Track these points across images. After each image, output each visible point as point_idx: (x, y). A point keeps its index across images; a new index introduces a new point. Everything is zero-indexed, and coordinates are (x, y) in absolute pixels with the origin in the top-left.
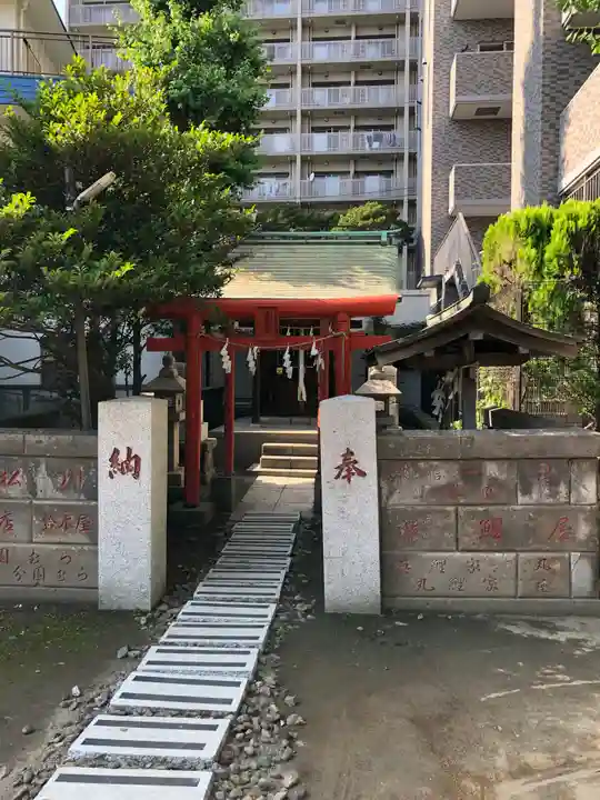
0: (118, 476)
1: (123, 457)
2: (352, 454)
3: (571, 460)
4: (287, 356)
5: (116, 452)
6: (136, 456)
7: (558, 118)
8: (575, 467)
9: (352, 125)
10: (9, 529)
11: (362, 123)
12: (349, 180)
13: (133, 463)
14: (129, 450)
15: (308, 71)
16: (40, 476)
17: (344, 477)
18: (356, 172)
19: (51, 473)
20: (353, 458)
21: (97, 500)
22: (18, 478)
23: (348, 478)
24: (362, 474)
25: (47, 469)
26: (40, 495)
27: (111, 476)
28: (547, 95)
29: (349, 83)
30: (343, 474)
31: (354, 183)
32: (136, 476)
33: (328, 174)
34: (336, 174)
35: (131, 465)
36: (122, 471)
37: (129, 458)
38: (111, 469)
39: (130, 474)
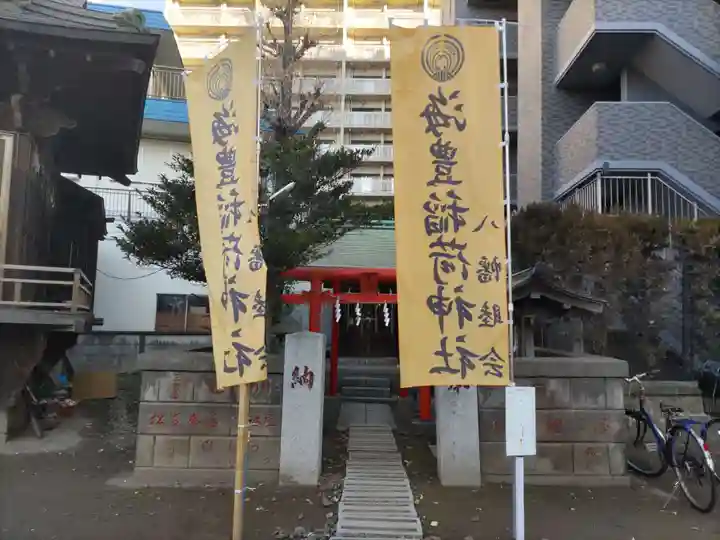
0: (297, 386)
1: (301, 373)
4: (386, 310)
5: (297, 369)
7: (553, 147)
9: (382, 140)
12: (381, 180)
13: (308, 378)
14: (306, 368)
15: (350, 99)
18: (385, 175)
27: (293, 386)
29: (380, 110)
31: (383, 184)
32: (311, 385)
33: (364, 175)
34: (369, 175)
35: (307, 378)
36: (300, 382)
37: (306, 374)
38: (293, 381)
39: (305, 385)
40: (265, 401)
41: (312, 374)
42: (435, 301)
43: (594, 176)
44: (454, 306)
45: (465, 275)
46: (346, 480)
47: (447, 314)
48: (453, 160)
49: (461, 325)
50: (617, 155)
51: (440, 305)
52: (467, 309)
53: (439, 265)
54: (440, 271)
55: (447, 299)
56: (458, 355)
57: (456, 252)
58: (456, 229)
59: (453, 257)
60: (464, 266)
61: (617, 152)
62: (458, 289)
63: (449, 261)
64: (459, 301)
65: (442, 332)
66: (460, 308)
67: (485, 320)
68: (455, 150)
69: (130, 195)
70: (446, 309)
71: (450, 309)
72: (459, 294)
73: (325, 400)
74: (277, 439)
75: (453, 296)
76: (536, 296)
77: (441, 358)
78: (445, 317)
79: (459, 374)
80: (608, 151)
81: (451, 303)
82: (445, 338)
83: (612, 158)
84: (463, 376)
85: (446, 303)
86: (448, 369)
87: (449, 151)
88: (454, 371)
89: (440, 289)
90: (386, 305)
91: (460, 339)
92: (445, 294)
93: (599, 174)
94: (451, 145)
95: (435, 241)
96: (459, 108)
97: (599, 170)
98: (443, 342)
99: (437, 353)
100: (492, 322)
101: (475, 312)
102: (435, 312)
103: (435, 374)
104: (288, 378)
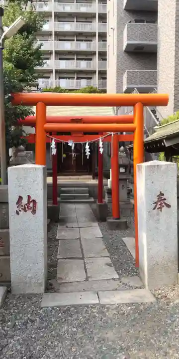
0: (22, 213)
1: (25, 201)
2: (163, 195)
4: (87, 147)
5: (20, 198)
12: (75, 81)
13: (31, 205)
14: (29, 197)
17: (158, 209)
20: (163, 197)
21: (8, 228)
23: (160, 208)
24: (169, 206)
27: (18, 213)
29: (74, 40)
30: (158, 206)
32: (34, 212)
36: (24, 210)
37: (29, 202)
38: (17, 209)
39: (29, 212)
41: (34, 201)
74: (7, 257)
104: (12, 207)
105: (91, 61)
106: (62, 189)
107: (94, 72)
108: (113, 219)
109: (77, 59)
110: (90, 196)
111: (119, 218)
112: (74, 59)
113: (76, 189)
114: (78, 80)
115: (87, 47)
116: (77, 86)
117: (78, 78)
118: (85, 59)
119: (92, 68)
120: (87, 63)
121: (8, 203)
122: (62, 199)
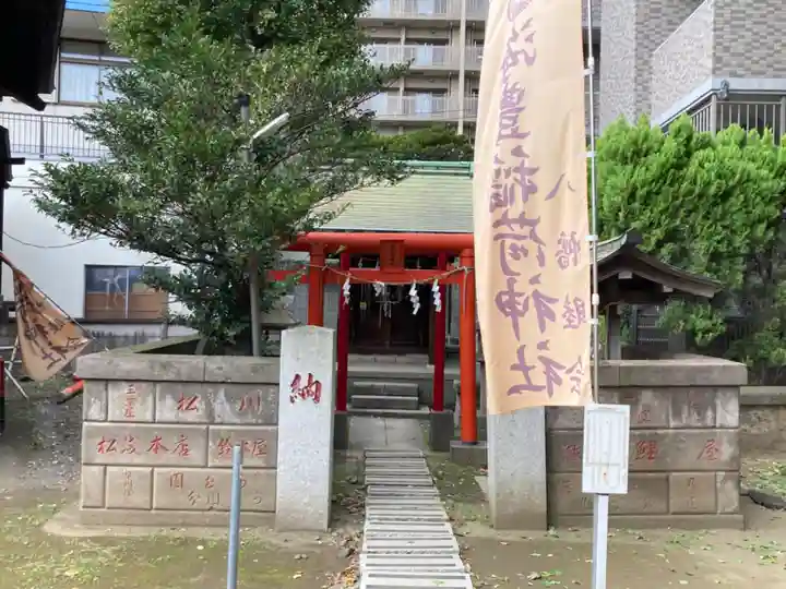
0: (299, 400)
1: (304, 382)
3: (716, 387)
4: (414, 292)
5: (297, 377)
6: (317, 382)
7: (651, 56)
8: (720, 394)
10: (185, 454)
11: (412, 36)
13: (314, 388)
14: (310, 375)
16: (218, 401)
18: (406, 89)
19: (229, 398)
21: (277, 424)
22: (196, 403)
25: (226, 396)
26: (218, 420)
27: (292, 400)
28: (639, 32)
31: (404, 101)
32: (317, 399)
35: (312, 390)
36: (303, 395)
37: (310, 384)
38: (292, 395)
39: (310, 399)
40: (254, 421)
42: (505, 298)
43: (708, 100)
44: (531, 301)
45: (541, 259)
46: (367, 525)
47: (522, 314)
48: (521, 105)
49: (543, 328)
50: (740, 71)
51: (512, 304)
52: (549, 305)
53: (508, 251)
54: (508, 258)
55: (521, 295)
56: (540, 367)
57: (526, 230)
58: (525, 199)
59: (524, 237)
60: (539, 248)
61: (740, 65)
62: (535, 280)
63: (519, 243)
64: (536, 295)
65: (519, 339)
66: (538, 304)
67: (569, 320)
68: (522, 92)
69: (42, 123)
70: (520, 308)
71: (526, 307)
72: (536, 286)
73: (336, 416)
74: (273, 471)
75: (529, 290)
76: (626, 275)
77: (520, 374)
78: (520, 319)
79: (545, 392)
80: (727, 65)
81: (527, 300)
82: (523, 347)
83: (733, 74)
84: (551, 393)
85: (521, 300)
86: (531, 387)
87: (515, 95)
88: (538, 389)
89: (511, 283)
90: (414, 287)
91: (543, 346)
92: (517, 288)
93: (713, 98)
94: (518, 86)
95: (499, 217)
96: (529, 39)
97: (715, 92)
98: (521, 352)
99: (514, 367)
100: (576, 323)
101: (558, 309)
102: (507, 315)
103: (514, 395)
104: (285, 390)
105: (446, 47)
106: (357, 383)
107: (454, 76)
108: (464, 443)
109: (408, 41)
110: (420, 404)
111: (475, 443)
112: (398, 40)
113: (387, 384)
114: (410, 98)
115: (436, 10)
116: (405, 111)
117: (408, 91)
118: (430, 42)
119: (447, 66)
120: (434, 50)
121: (278, 384)
122: (354, 407)
